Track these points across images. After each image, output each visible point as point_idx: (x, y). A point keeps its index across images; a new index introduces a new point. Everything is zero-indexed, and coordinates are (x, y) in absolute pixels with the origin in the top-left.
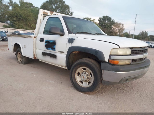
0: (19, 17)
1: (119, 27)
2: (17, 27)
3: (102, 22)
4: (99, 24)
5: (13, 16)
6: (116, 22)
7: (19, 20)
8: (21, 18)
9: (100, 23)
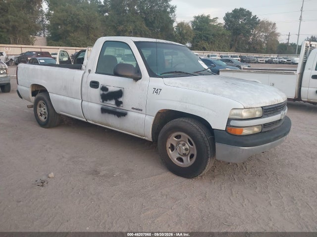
0: (76, 24)
1: (266, 30)
2: (74, 44)
3: (231, 22)
4: (225, 26)
5: (66, 22)
6: (261, 20)
7: (77, 28)
8: (80, 25)
9: (226, 24)
